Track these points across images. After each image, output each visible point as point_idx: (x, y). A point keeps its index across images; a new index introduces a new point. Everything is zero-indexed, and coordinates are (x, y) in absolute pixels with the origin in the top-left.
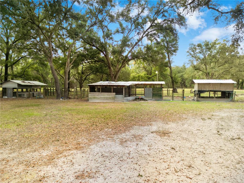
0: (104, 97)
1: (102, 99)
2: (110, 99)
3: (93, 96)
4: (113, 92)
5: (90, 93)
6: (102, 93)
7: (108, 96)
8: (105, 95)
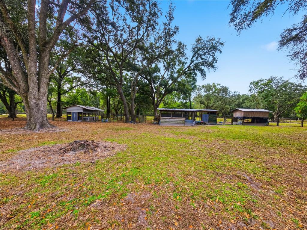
0: (175, 121)
1: (172, 123)
2: (181, 123)
3: (165, 120)
4: (183, 117)
5: (161, 117)
6: (173, 118)
7: (179, 120)
8: (176, 119)
